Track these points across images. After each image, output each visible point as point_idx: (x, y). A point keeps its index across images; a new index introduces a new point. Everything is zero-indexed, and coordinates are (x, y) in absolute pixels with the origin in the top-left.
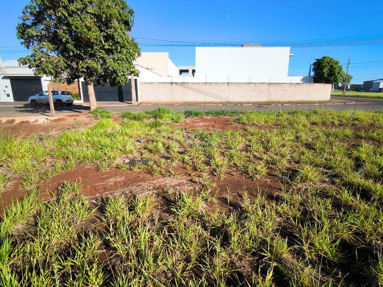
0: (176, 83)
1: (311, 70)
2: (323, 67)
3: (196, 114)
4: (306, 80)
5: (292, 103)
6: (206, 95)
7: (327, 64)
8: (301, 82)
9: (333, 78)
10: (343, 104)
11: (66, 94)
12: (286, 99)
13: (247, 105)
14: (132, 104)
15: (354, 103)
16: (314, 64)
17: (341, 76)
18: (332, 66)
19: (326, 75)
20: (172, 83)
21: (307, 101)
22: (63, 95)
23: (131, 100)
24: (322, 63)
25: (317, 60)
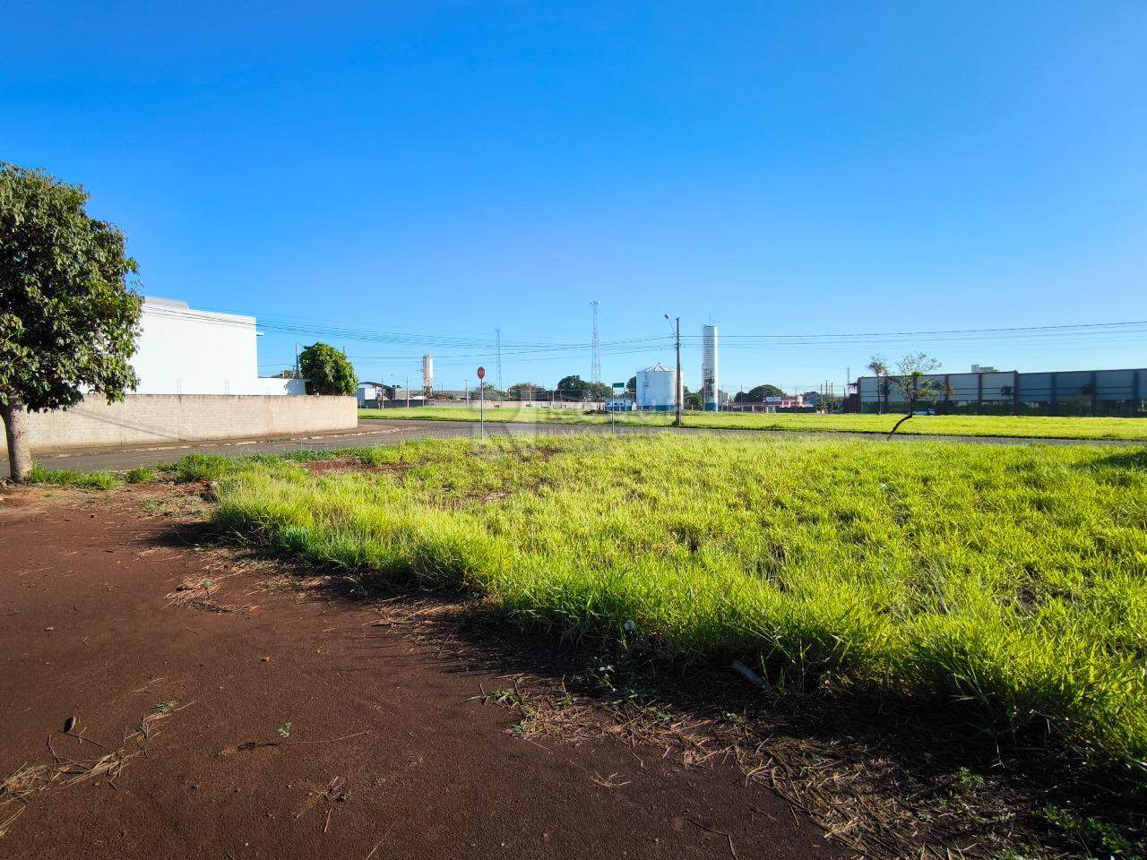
2: (323, 363)
4: (293, 387)
6: (124, 426)
7: (327, 357)
8: (285, 392)
16: (303, 356)
18: (336, 362)
24: (318, 355)
25: (306, 348)
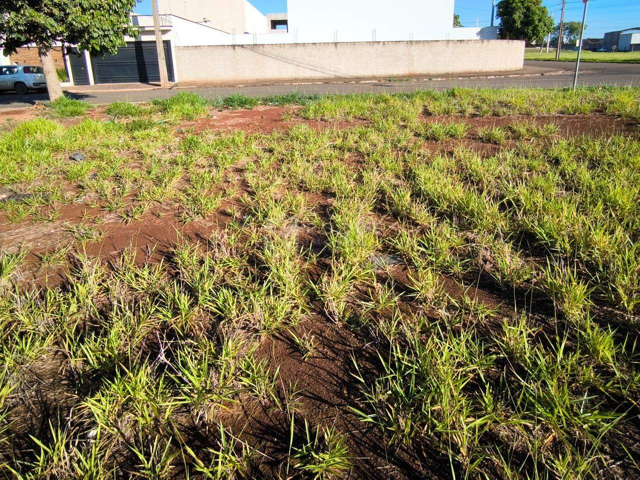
0: (242, 46)
1: (495, 15)
2: (514, 10)
3: (242, 103)
4: (485, 35)
5: (446, 76)
6: (297, 65)
7: (519, 4)
8: (478, 38)
9: (531, 28)
10: (538, 75)
11: (35, 71)
12: (442, 70)
13: (366, 82)
14: (160, 86)
15: (560, 73)
16: (499, 5)
17: (545, 25)
18: (528, 9)
19: (518, 24)
20: (234, 46)
21: (478, 71)
22: (26, 74)
23: (159, 80)
24: (512, 3)
